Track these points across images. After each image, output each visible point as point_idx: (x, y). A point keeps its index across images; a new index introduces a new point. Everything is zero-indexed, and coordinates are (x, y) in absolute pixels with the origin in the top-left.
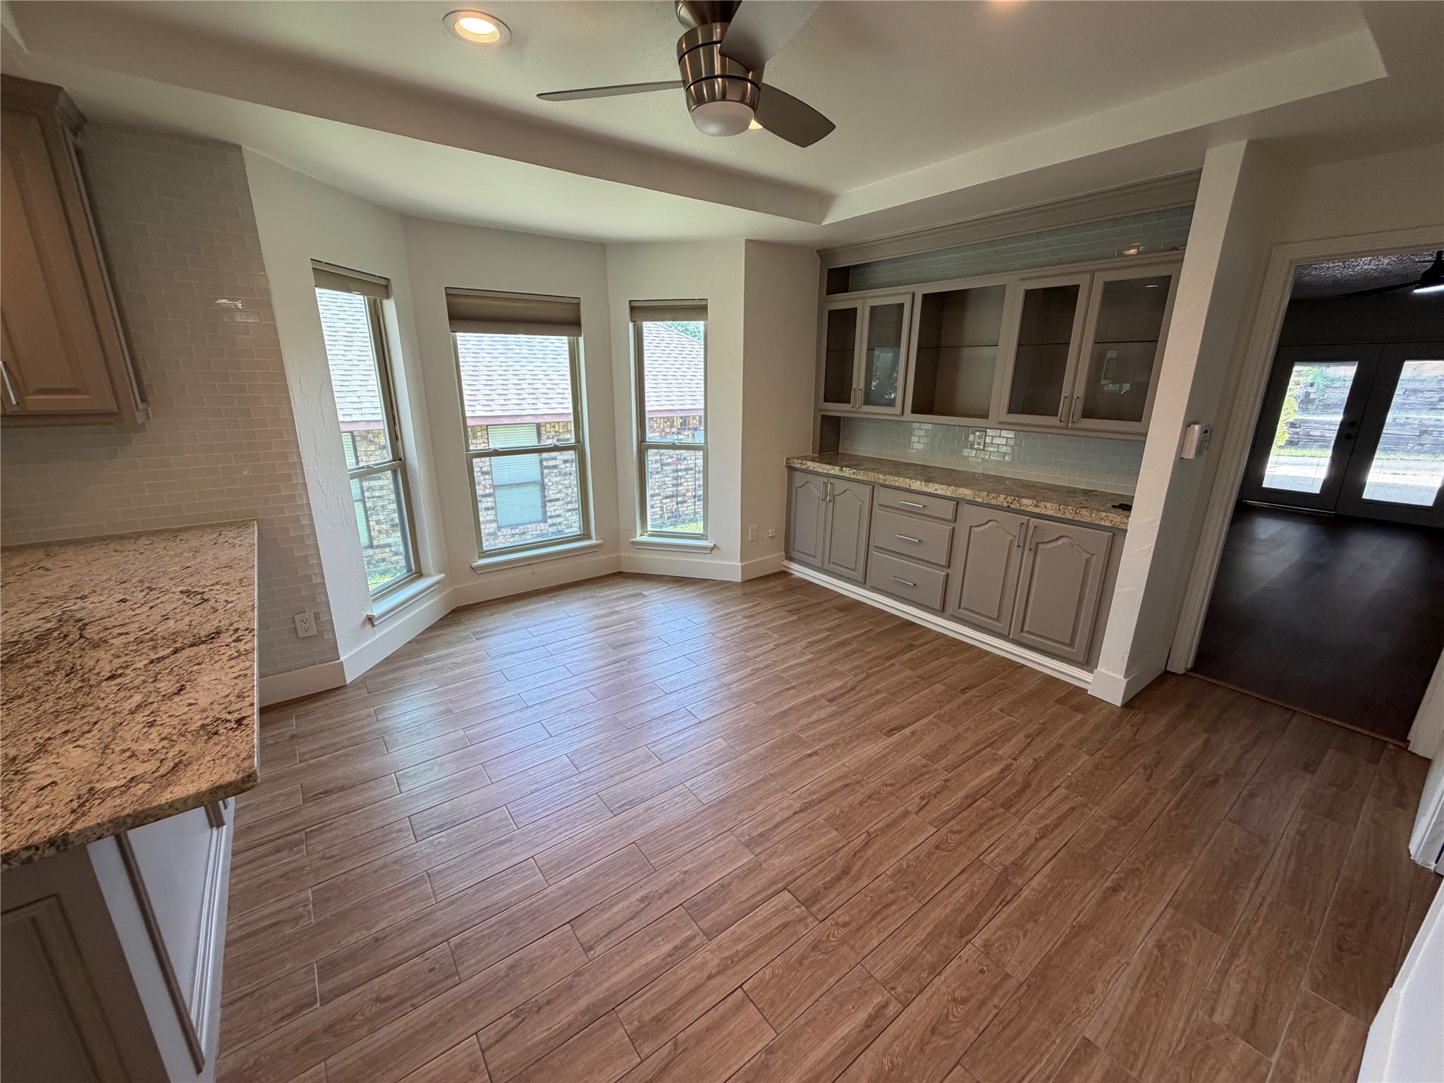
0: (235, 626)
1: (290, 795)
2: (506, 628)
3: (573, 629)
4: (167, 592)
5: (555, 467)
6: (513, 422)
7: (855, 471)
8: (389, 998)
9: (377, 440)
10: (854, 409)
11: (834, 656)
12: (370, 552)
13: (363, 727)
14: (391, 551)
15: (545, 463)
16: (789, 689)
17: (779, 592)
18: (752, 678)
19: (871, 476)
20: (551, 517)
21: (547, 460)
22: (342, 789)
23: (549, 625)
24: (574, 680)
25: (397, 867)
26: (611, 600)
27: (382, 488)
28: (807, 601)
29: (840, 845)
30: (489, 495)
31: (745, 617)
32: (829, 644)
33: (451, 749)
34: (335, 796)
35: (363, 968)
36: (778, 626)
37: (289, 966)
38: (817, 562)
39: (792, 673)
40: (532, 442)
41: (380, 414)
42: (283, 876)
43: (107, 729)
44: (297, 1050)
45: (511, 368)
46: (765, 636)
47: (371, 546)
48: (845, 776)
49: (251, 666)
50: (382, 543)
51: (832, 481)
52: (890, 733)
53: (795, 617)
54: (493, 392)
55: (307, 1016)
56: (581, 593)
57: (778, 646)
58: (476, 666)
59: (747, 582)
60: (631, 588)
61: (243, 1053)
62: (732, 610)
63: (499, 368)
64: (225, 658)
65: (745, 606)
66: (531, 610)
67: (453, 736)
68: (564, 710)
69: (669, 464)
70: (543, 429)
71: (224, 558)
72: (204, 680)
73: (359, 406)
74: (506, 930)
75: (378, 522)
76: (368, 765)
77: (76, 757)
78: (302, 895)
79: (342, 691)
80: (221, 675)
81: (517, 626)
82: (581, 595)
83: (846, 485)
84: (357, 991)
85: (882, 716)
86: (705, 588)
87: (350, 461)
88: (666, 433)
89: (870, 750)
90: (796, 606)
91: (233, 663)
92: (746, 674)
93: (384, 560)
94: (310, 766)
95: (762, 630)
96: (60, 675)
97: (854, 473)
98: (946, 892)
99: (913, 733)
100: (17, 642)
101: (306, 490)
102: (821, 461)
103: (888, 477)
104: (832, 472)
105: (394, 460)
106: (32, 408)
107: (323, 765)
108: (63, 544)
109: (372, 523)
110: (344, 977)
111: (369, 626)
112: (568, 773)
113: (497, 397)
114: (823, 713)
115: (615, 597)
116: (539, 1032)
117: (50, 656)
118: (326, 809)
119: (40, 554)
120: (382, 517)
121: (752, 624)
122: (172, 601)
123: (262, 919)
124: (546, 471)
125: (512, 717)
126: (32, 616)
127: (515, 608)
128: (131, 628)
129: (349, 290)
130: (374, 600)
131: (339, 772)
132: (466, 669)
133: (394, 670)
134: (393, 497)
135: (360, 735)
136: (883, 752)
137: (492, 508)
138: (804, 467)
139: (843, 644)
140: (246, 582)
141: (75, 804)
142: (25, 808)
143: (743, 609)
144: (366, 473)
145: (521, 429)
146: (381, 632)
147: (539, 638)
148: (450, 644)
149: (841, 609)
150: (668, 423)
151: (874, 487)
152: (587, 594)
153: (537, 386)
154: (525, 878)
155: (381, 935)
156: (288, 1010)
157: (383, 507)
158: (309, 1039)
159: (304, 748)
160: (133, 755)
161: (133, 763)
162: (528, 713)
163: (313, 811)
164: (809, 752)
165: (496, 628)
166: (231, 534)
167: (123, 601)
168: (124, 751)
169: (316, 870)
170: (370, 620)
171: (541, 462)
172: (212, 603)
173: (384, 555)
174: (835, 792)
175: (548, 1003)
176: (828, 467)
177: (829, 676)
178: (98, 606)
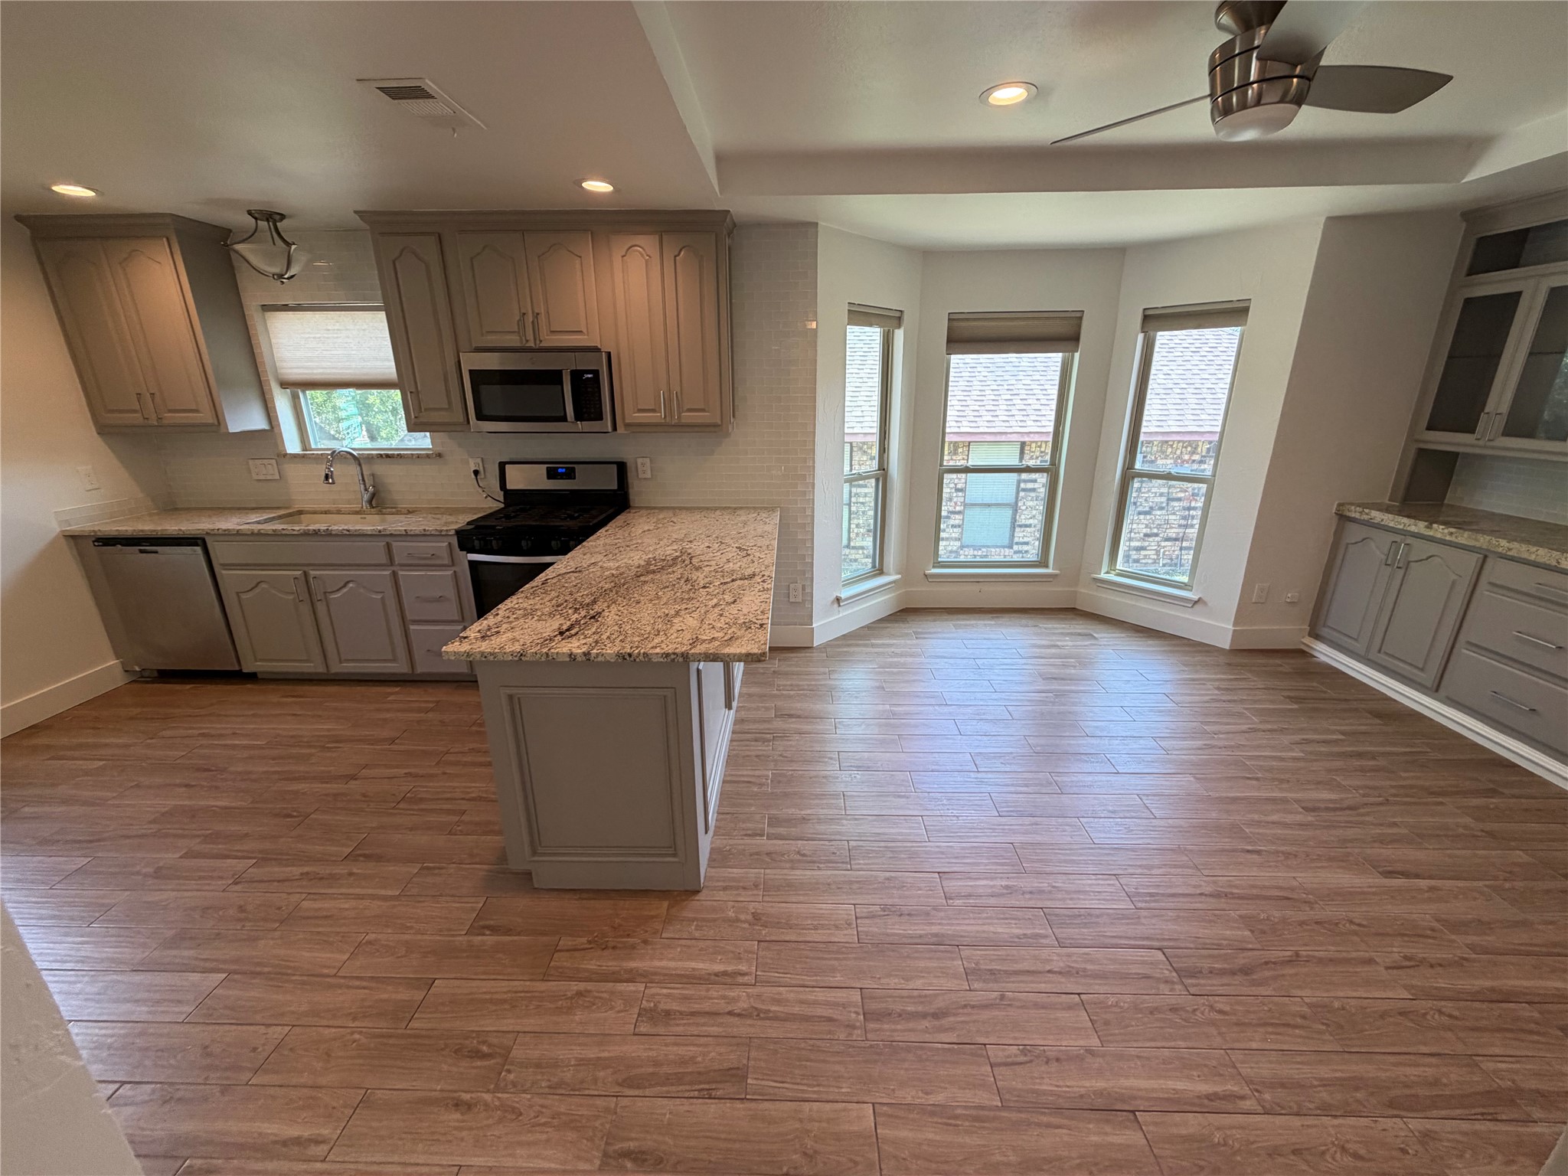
0: (763, 573)
1: (767, 709)
2: (944, 635)
3: (1006, 651)
4: (729, 546)
5: (1034, 490)
6: (996, 440)
7: (1453, 530)
8: (804, 855)
9: (869, 451)
10: (1481, 443)
11: (1338, 764)
12: (847, 551)
13: (818, 680)
14: (863, 553)
15: (1022, 485)
16: (1248, 778)
17: (1286, 673)
18: (1199, 752)
19: (1483, 541)
20: (1017, 543)
21: (1025, 481)
22: (799, 717)
23: (985, 641)
24: (994, 696)
25: (824, 780)
26: (1054, 634)
27: (866, 495)
28: (1325, 692)
29: (1250, 946)
30: (959, 513)
31: (1218, 689)
32: (1336, 749)
33: (877, 716)
34: (794, 720)
35: (794, 831)
36: (1263, 709)
37: (753, 809)
38: (1360, 647)
39: (1262, 763)
40: (1014, 461)
41: (875, 429)
42: (757, 756)
43: (702, 611)
44: (751, 855)
45: (1007, 383)
46: (1240, 715)
47: (848, 546)
48: (1292, 889)
49: (769, 598)
50: (857, 544)
51: (1409, 540)
52: (1389, 874)
53: (1295, 706)
54: (983, 408)
55: (758, 841)
56: (1025, 620)
57: (1254, 730)
58: (910, 660)
59: (1235, 651)
60: (1082, 626)
61: (725, 842)
62: (1202, 676)
63: (994, 383)
64: (757, 590)
65: (1223, 677)
66: (972, 625)
67: (881, 707)
68: (977, 717)
69: (1179, 499)
70: (1027, 448)
71: (759, 531)
72: (745, 599)
73: (861, 419)
74: (890, 855)
75: (858, 526)
76: (818, 707)
77: (691, 622)
78: (766, 773)
79: (809, 650)
80: (754, 598)
81: (954, 635)
82: (1024, 622)
83: (1434, 549)
84: (787, 842)
85: (1387, 852)
86: (1175, 645)
87: (847, 468)
88: (1183, 461)
89: (1345, 879)
90: (1302, 694)
91: (760, 593)
92: (1195, 747)
93: (856, 560)
94: (783, 695)
95: (1239, 708)
96: (682, 581)
97: (1451, 534)
98: (1392, 1059)
99: (1432, 889)
100: (664, 560)
101: (813, 488)
102: (1400, 513)
103: (1515, 545)
104: (1413, 529)
105: (879, 470)
106: (683, 421)
107: (790, 697)
108: (681, 509)
109: (853, 526)
110: (782, 830)
111: (836, 605)
112: (967, 768)
113: (985, 413)
114: (1289, 818)
115: (1060, 631)
116: (898, 928)
117: (678, 570)
118: (788, 726)
119: (670, 513)
120: (861, 522)
121: (1223, 698)
122: (732, 552)
123: (743, 776)
124: (1022, 494)
125: (931, 708)
126: (669, 548)
127: (958, 620)
128: (713, 563)
129: (871, 325)
130: (844, 585)
131: (798, 705)
132: (902, 660)
133: (849, 646)
134: (873, 504)
135: (816, 685)
136: (1365, 890)
137: (959, 526)
138: (1366, 517)
139: (1360, 755)
140: (770, 548)
141: (691, 641)
142: (673, 637)
143: (1217, 680)
144: (855, 479)
145: (1005, 448)
146: (845, 612)
147: (971, 651)
148: (892, 636)
149: (1378, 715)
150: (1189, 449)
151: (1486, 557)
152: (1031, 622)
153: (1029, 402)
154: (911, 828)
155: (807, 817)
156: (749, 832)
157: (863, 512)
158: (757, 854)
159: (782, 682)
160: (713, 628)
161: (713, 631)
162: (946, 709)
163: (778, 724)
164: (1250, 848)
165: (935, 633)
166: (764, 515)
167: (709, 547)
168: (709, 624)
169: (776, 761)
170: (838, 600)
171: (1019, 482)
172: (752, 556)
173: (857, 556)
174: (1266, 898)
175: (908, 915)
176: (1405, 520)
177: (1319, 783)
178: (698, 548)
